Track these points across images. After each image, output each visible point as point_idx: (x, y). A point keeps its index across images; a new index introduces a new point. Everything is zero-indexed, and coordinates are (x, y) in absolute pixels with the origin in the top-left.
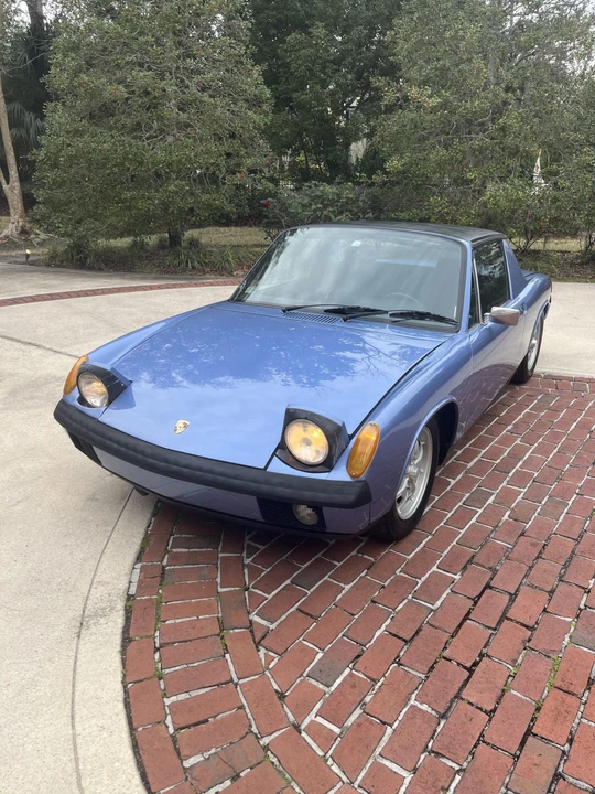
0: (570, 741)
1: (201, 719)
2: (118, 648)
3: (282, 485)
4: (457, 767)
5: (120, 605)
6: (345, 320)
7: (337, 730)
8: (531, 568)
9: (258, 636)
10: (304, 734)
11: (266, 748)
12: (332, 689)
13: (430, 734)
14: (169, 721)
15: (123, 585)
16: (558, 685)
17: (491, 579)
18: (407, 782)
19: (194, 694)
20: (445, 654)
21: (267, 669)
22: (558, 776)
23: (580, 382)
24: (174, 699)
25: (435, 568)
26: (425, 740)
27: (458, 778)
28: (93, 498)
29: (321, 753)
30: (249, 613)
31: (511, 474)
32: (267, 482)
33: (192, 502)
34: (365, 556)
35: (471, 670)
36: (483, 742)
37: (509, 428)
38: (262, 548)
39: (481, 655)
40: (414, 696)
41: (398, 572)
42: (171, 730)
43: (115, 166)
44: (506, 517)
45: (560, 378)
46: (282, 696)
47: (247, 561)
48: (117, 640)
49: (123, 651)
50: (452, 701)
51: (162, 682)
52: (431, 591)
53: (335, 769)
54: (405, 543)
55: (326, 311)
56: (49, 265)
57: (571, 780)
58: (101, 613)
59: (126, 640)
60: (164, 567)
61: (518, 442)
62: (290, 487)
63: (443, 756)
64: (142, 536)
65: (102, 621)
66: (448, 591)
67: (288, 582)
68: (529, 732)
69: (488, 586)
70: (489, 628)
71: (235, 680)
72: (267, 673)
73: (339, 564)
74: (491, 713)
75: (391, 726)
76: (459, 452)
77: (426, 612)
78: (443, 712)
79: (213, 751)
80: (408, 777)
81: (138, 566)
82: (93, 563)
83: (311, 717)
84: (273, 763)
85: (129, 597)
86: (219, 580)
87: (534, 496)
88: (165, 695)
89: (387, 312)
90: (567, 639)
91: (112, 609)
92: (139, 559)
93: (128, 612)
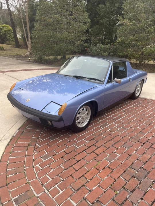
0: (91, 179)
1: (15, 162)
2: (6, 146)
3: (43, 115)
4: (62, 180)
5: (10, 138)
6: (77, 79)
7: (41, 168)
8: (107, 142)
9: (36, 148)
10: (34, 168)
11: (25, 170)
12: (45, 160)
13: (60, 172)
14: (8, 162)
15: (13, 134)
16: (96, 167)
17: (95, 143)
18: (50, 181)
19: (16, 157)
20: (74, 157)
21: (34, 155)
22: (84, 186)
23: (150, 100)
24: (11, 157)
25: (84, 139)
26: (59, 173)
27: (61, 182)
28: (16, 115)
29: (35, 172)
30: (36, 143)
31: (116, 121)
33: (33, 119)
34: (69, 135)
35: (78, 161)
36: (71, 176)
37: (123, 110)
38: (47, 130)
39: (83, 159)
40: (62, 165)
41: (74, 139)
42: (8, 163)
43: (48, 39)
44: (109, 130)
45: (145, 99)
46: (34, 160)
47: (42, 133)
48: (6, 144)
49: (6, 147)
50: (70, 167)
51: (11, 154)
52: (79, 145)
53: (37, 176)
54: (80, 133)
55: (74, 77)
56: (33, 62)
57: (86, 187)
58: (6, 139)
59: (8, 145)
60: (23, 131)
61: (123, 113)
62: (45, 116)
63: (61, 177)
64: (22, 124)
65: (5, 140)
66: (84, 145)
67: (48, 138)
68: (83, 176)
69: (94, 145)
70: (88, 154)
71: (26, 156)
72: (33, 155)
73: (62, 136)
74: (76, 171)
75: (53, 169)
76: (107, 114)
77: (75, 148)
78: (66, 168)
79: (14, 168)
80: (51, 179)
81: (18, 130)
82: (9, 128)
83: (38, 165)
84: (25, 172)
85: (13, 137)
86: (33, 136)
87: (119, 127)
88: (10, 157)
89: (87, 78)
90: (105, 158)
91: (8, 138)
92: (19, 129)
93: (11, 139)
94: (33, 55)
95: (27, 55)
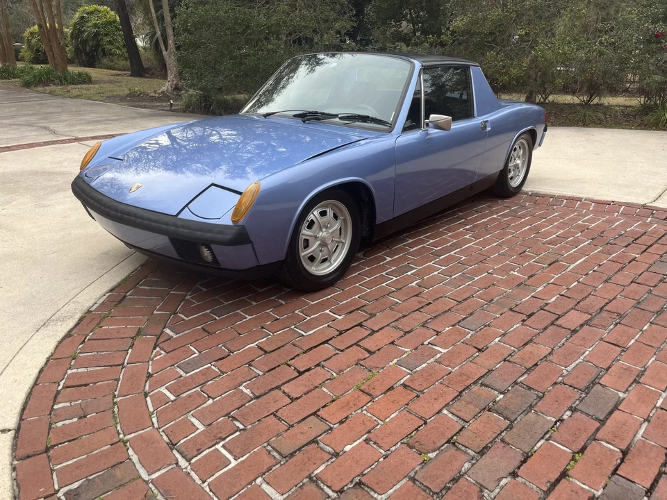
0: (341, 422)
1: (84, 383)
2: (59, 339)
4: (241, 427)
5: (78, 316)
6: (304, 122)
7: (172, 397)
8: (404, 316)
9: (162, 339)
10: (148, 399)
11: (115, 404)
12: (189, 374)
13: (238, 406)
14: (62, 384)
15: (87, 305)
16: (362, 388)
17: (366, 320)
18: (198, 432)
19: (90, 369)
20: (289, 362)
21: (152, 360)
22: (314, 441)
23: (559, 199)
24: (75, 371)
25: (327, 311)
26: (231, 409)
27: (238, 433)
28: (106, 253)
29: (151, 409)
30: (165, 328)
31: (441, 258)
32: (174, 225)
34: (280, 301)
35: (301, 373)
36: (275, 415)
37: (468, 227)
38: (205, 290)
39: (318, 365)
40: (245, 384)
41: (296, 312)
42: (60, 388)
44: (414, 284)
45: (543, 196)
46: (150, 376)
47: (188, 297)
48: (61, 335)
49: (60, 342)
50: (272, 389)
51: (74, 361)
52: (309, 326)
53: (154, 420)
54: (317, 295)
55: (295, 116)
57: (322, 445)
58: (63, 319)
59: (69, 335)
60: (125, 297)
61: (467, 237)
63: (237, 420)
64: (123, 277)
65: (59, 323)
66: (326, 325)
67: (208, 311)
68: (314, 414)
69: (360, 325)
70: (338, 350)
71: (125, 364)
72: (150, 363)
73: (254, 303)
74: (293, 400)
75: (213, 399)
76: (411, 241)
77: (296, 335)
78: (257, 395)
79: (80, 401)
80: (201, 428)
81: (108, 294)
82: (78, 290)
83: (163, 390)
84: (114, 412)
85: (89, 312)
86: (158, 307)
87: (448, 273)
88: (70, 368)
90: (395, 361)
91: (72, 317)
92: (111, 290)
93: (81, 319)
94: (183, 92)
95: (163, 92)
